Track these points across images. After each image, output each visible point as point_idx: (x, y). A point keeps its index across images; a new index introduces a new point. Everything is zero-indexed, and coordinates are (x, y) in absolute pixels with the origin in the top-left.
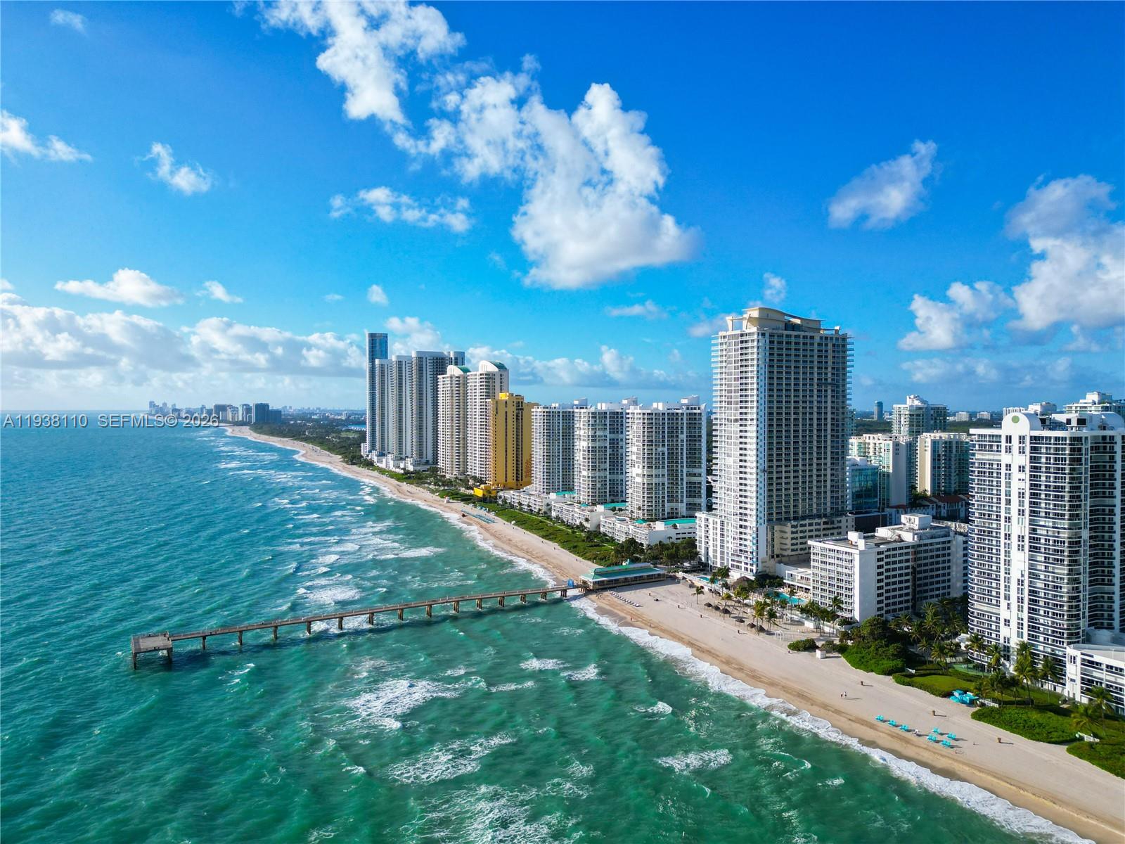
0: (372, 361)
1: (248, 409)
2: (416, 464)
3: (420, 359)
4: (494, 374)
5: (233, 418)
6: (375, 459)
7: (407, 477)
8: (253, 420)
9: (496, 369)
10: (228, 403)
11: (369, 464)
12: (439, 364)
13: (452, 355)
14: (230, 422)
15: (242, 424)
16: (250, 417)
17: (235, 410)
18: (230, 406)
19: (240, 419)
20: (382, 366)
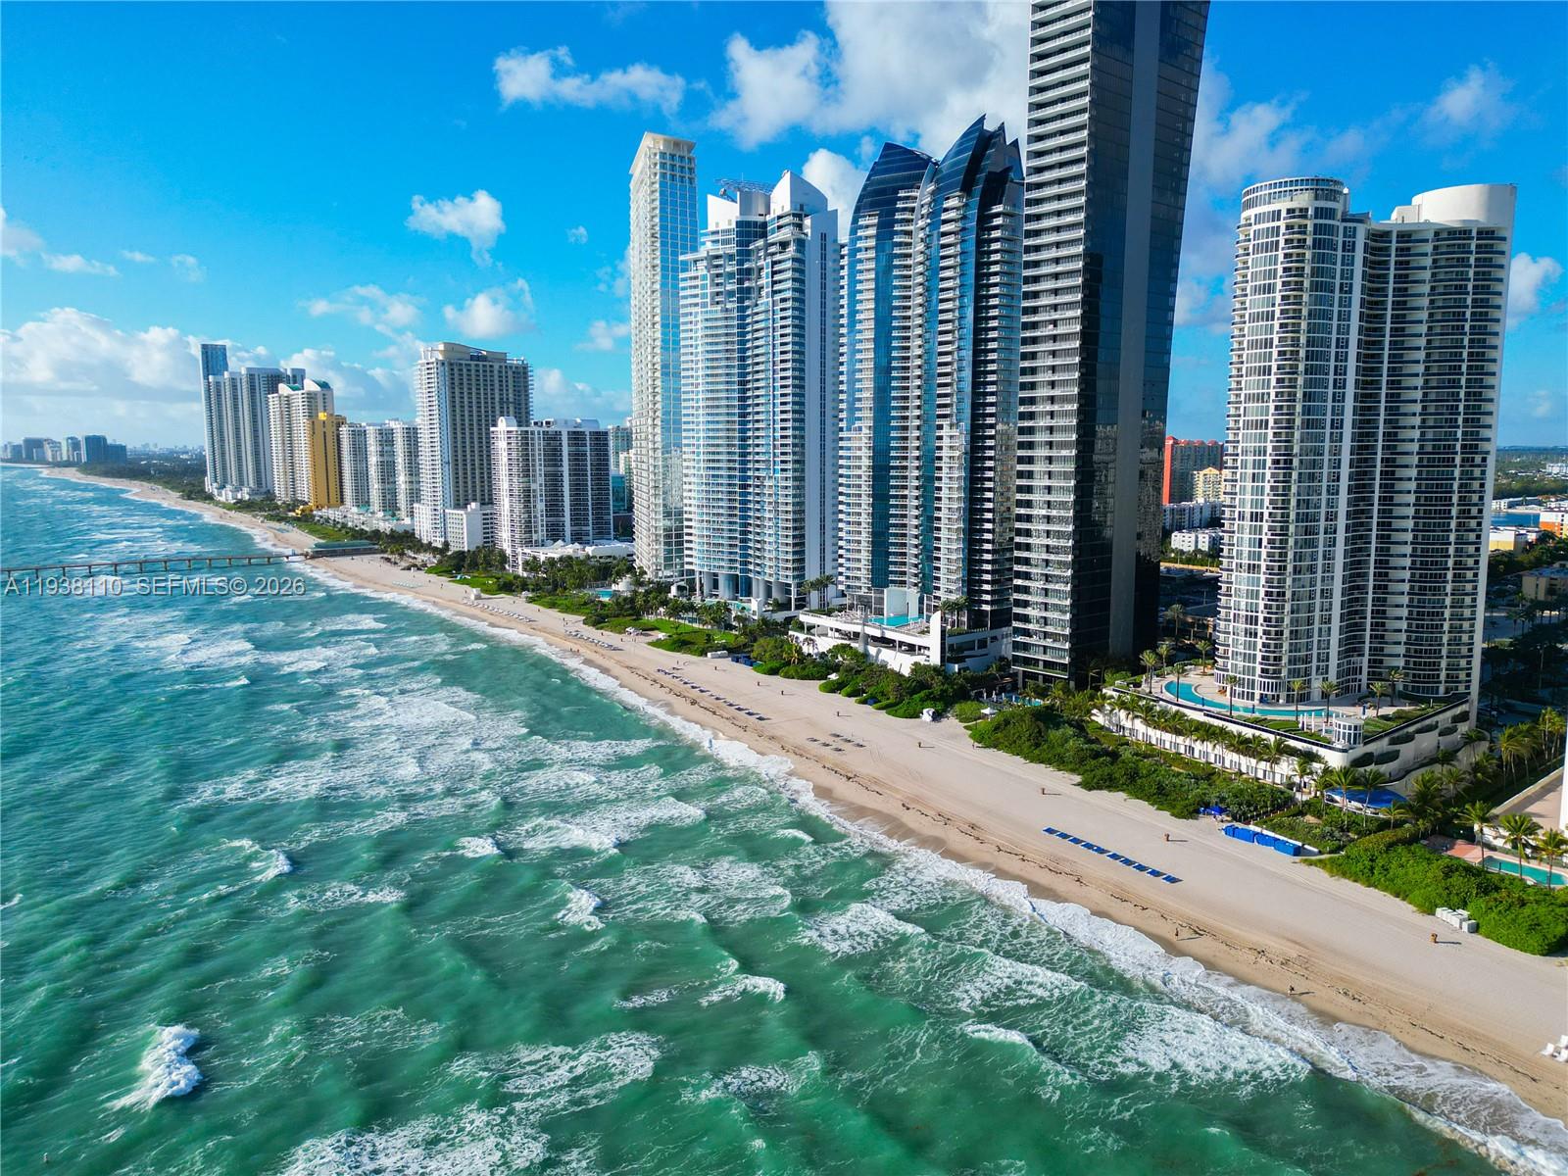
0: (206, 377)
1: (75, 444)
2: (253, 492)
3: (251, 377)
4: (316, 394)
5: (54, 456)
6: (216, 492)
7: (242, 506)
8: (84, 459)
9: (318, 389)
10: (44, 437)
11: (209, 498)
12: (274, 380)
13: (289, 373)
14: (49, 463)
15: (68, 464)
16: (79, 455)
17: (56, 445)
18: (50, 441)
19: (65, 458)
20: (218, 384)
